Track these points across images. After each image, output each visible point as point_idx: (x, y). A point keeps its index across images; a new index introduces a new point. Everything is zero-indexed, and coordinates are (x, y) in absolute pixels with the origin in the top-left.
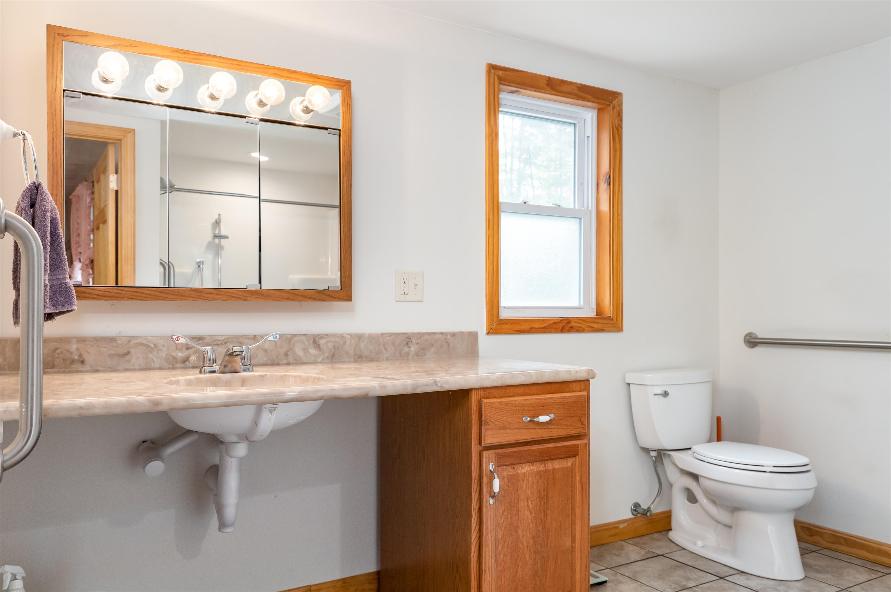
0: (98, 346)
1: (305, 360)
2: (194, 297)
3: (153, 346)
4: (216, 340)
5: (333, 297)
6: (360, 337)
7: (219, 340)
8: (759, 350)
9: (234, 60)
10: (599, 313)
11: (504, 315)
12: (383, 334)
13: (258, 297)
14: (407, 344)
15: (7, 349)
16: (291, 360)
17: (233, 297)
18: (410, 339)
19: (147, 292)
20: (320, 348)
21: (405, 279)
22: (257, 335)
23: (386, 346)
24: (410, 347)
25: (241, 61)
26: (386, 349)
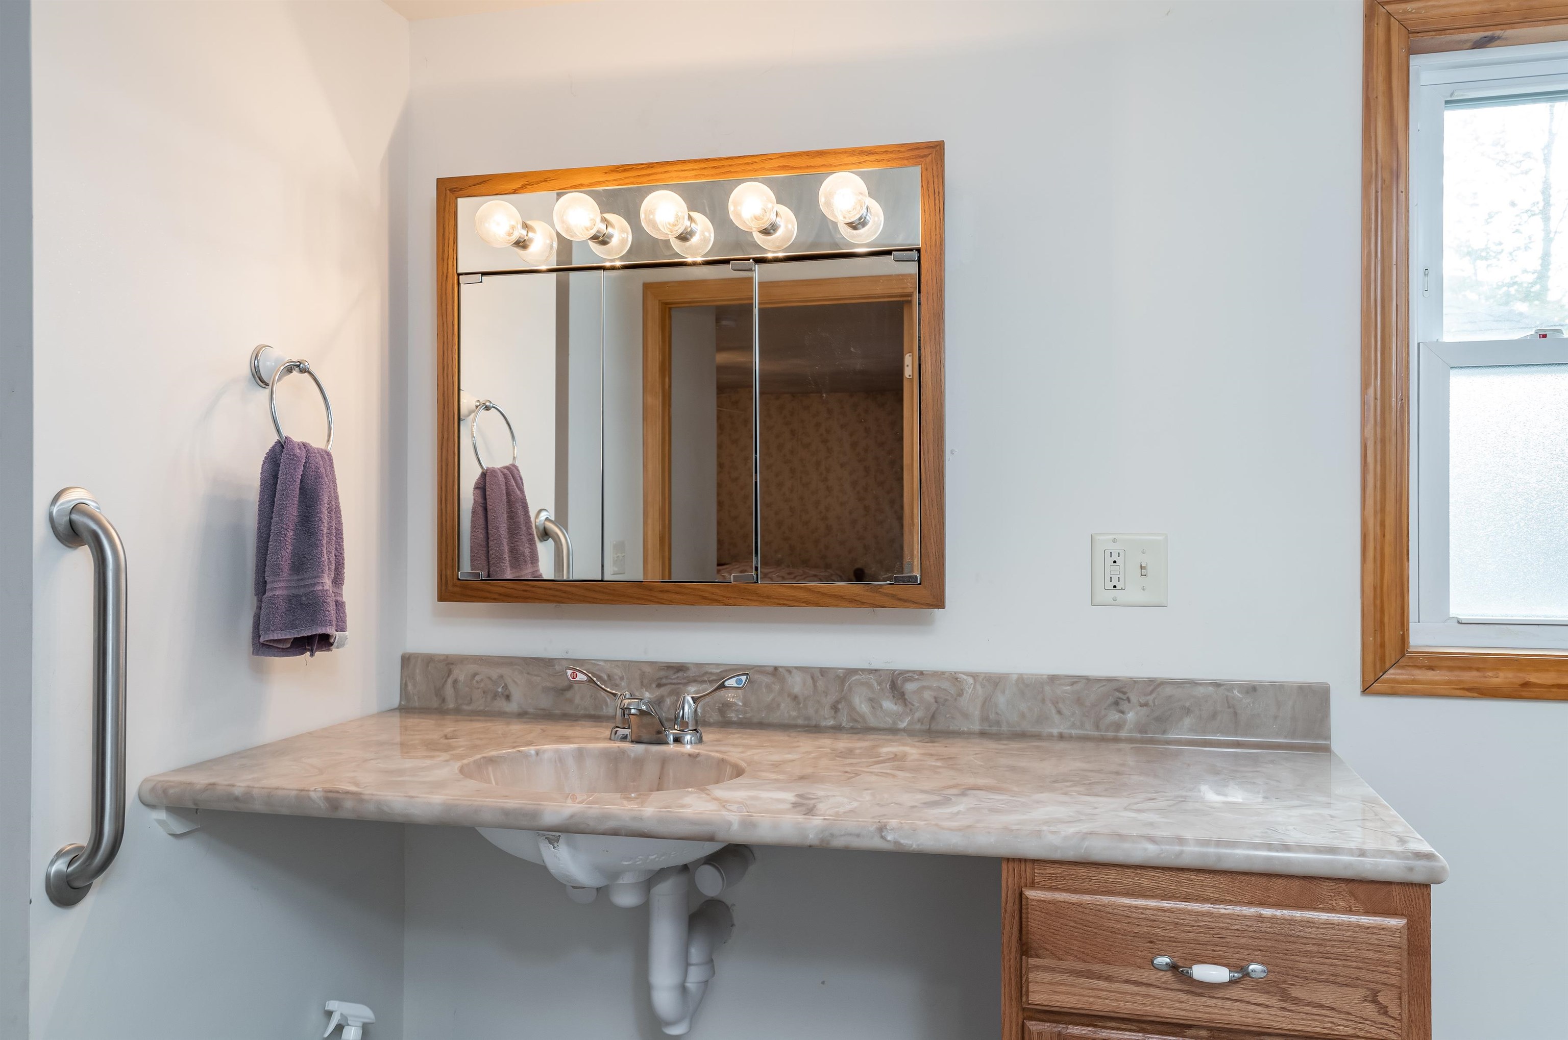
0: (528, 674)
1: (872, 722)
2: (639, 599)
3: (605, 677)
4: (706, 673)
5: (900, 599)
6: (994, 682)
7: (711, 673)
9: (707, 160)
11: (1426, 642)
12: (1053, 679)
13: (750, 598)
14: (1116, 703)
15: (417, 671)
16: (845, 722)
17: (705, 598)
18: (1124, 693)
19: (568, 589)
20: (905, 699)
22: (781, 667)
23: (1060, 705)
24: (1122, 712)
25: (720, 159)
26: (1059, 712)
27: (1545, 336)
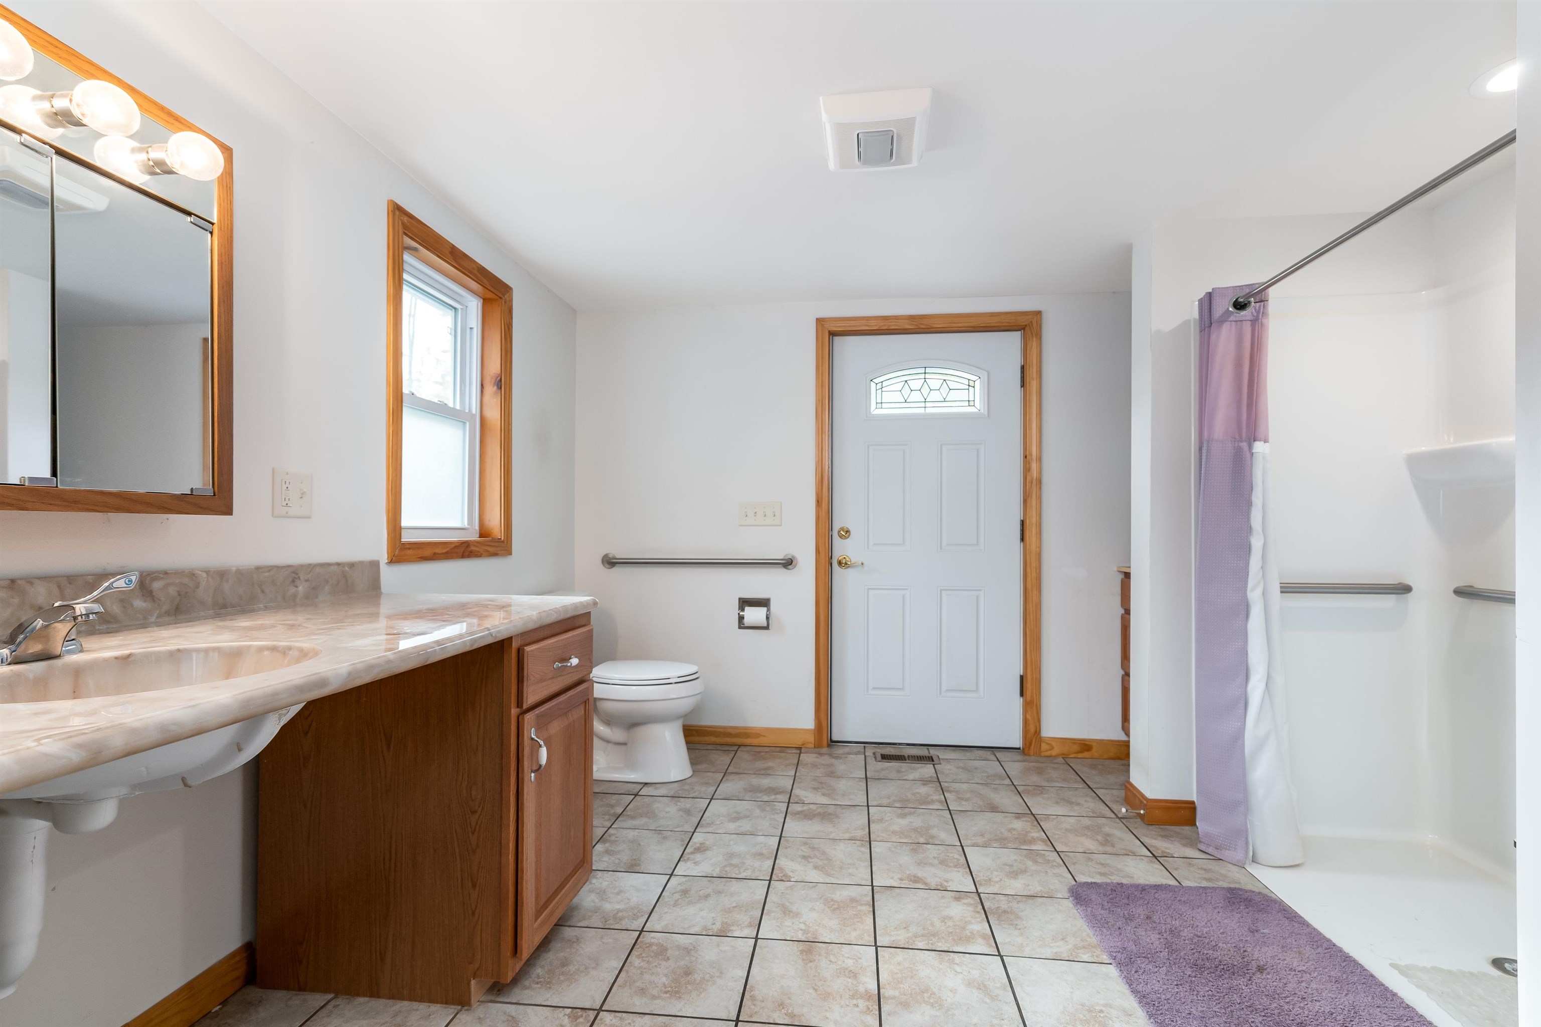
5: (201, 507)
6: (222, 574)
10: (484, 533)
11: (406, 538)
12: (258, 568)
13: (52, 502)
14: (293, 581)
18: (297, 574)
20: (154, 596)
21: (287, 483)
22: (20, 579)
23: (263, 586)
24: (297, 587)
26: (263, 592)
27: (413, 394)
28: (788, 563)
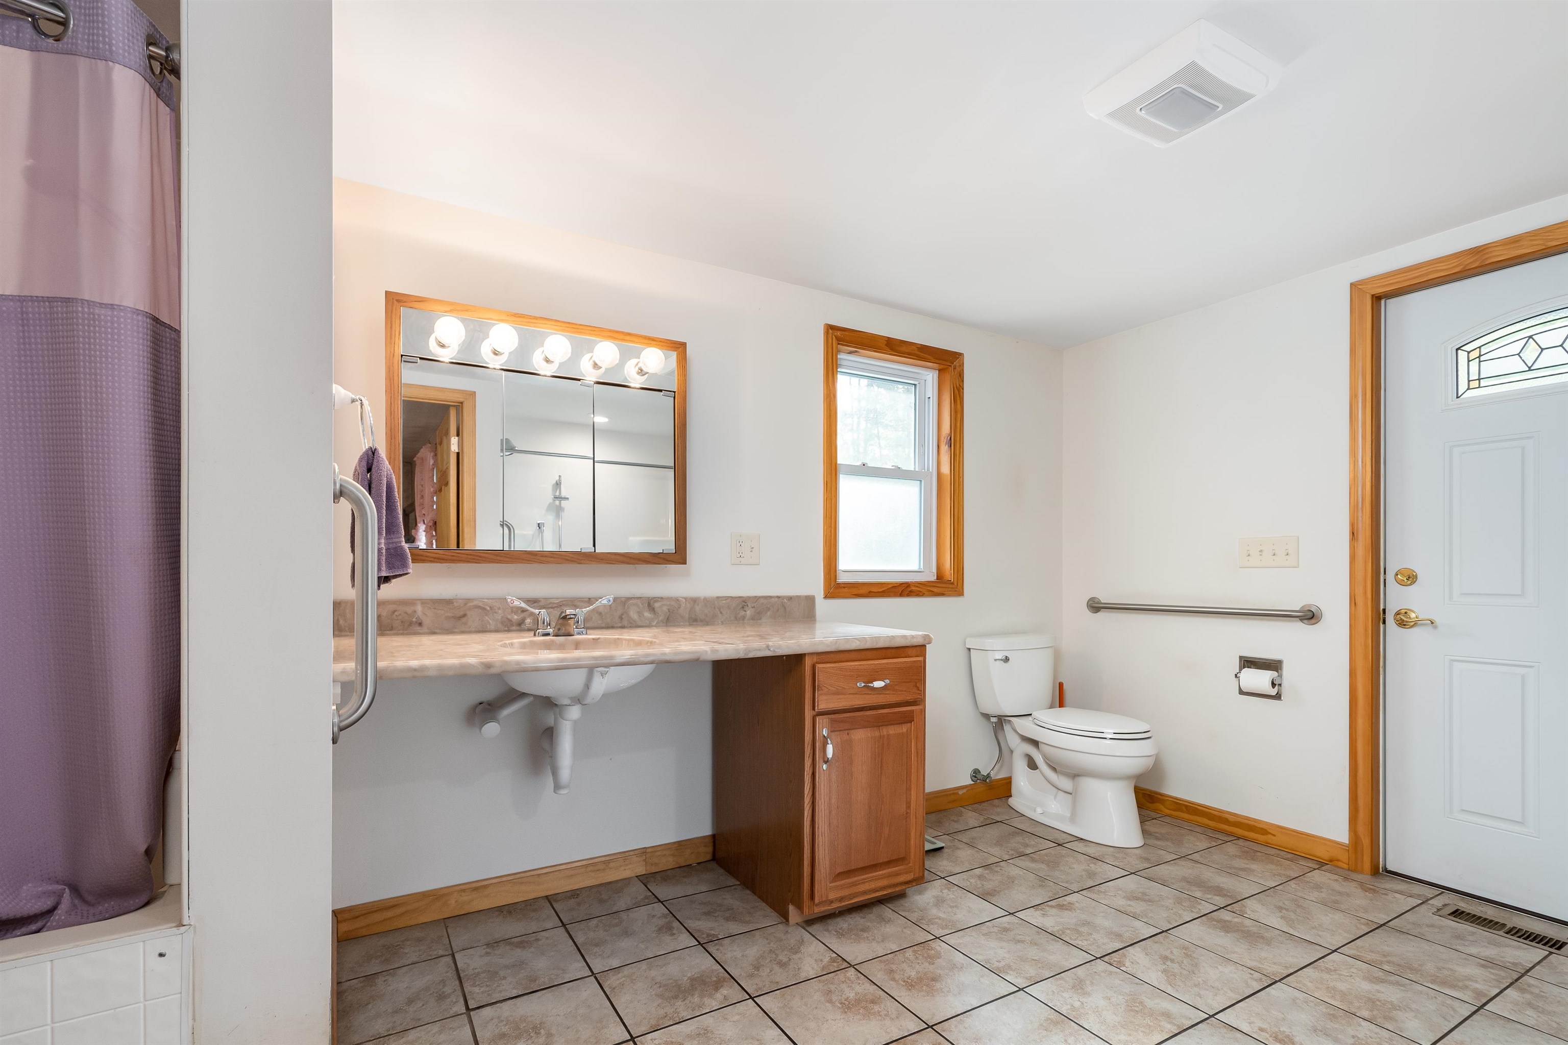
0: (434, 608)
1: (640, 623)
2: (528, 561)
3: (488, 608)
4: (551, 603)
5: (667, 560)
6: (695, 600)
7: (554, 603)
8: (1102, 615)
9: (571, 323)
10: (940, 577)
11: (842, 579)
12: (718, 598)
13: (592, 559)
14: (743, 607)
16: (625, 623)
17: (567, 560)
18: (746, 603)
19: (482, 555)
20: (655, 611)
21: (741, 542)
23: (721, 610)
24: (745, 611)
25: (579, 324)
26: (721, 613)
27: (864, 465)
28: (1310, 616)
